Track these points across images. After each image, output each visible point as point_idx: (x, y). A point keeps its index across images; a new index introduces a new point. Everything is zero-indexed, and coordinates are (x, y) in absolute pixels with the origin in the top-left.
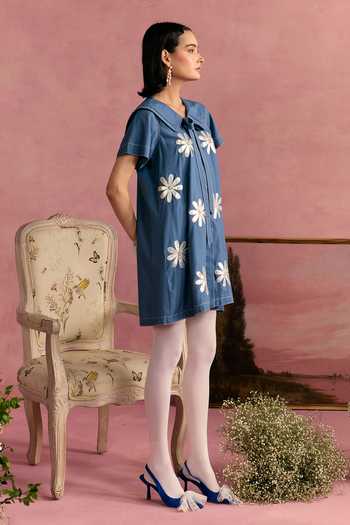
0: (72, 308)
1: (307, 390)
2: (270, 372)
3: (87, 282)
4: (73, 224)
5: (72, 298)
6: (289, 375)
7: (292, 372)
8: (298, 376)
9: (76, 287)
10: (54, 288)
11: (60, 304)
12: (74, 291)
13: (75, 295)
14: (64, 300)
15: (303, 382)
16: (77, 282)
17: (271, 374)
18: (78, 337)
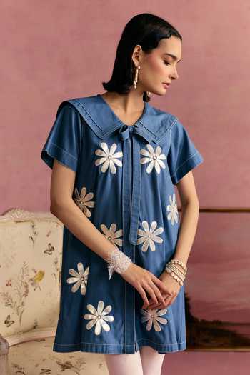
0: (27, 301)
1: (234, 335)
2: (203, 321)
3: (42, 274)
4: (27, 218)
5: (27, 291)
6: (219, 323)
7: (223, 320)
8: (227, 324)
9: (31, 280)
10: (9, 284)
11: (16, 298)
12: (29, 284)
13: (31, 288)
14: (19, 293)
15: (232, 328)
16: (32, 275)
17: (204, 322)
18: (35, 327)
